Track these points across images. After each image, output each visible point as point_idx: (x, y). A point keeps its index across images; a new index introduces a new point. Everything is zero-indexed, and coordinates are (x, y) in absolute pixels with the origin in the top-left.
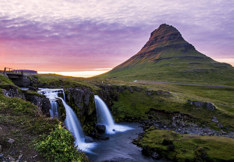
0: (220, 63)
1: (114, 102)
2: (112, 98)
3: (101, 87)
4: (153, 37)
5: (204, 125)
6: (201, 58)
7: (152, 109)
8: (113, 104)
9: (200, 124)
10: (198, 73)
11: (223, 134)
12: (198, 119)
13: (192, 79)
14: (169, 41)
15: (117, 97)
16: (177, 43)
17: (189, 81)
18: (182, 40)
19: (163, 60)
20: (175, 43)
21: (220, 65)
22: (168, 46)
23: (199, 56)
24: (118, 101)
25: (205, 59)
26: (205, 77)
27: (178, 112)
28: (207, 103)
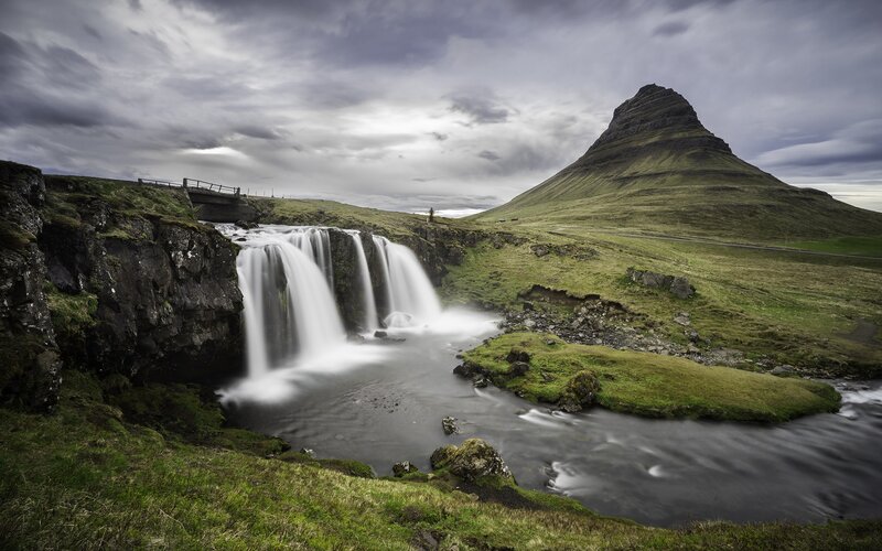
0: (795, 190)
1: (448, 267)
2: (446, 256)
3: (416, 230)
4: (619, 120)
5: (652, 331)
6: (743, 175)
7: (536, 288)
8: (445, 272)
9: (643, 325)
10: (726, 213)
11: (689, 353)
12: (639, 315)
13: (709, 229)
14: (661, 131)
15: (458, 255)
16: (681, 135)
17: (698, 234)
18: (696, 127)
19: (639, 181)
20: (676, 136)
21: (793, 195)
22: (655, 144)
23: (740, 169)
24: (459, 265)
25: (755, 178)
26: (745, 225)
27: (597, 297)
28: (673, 278)
